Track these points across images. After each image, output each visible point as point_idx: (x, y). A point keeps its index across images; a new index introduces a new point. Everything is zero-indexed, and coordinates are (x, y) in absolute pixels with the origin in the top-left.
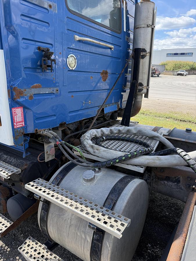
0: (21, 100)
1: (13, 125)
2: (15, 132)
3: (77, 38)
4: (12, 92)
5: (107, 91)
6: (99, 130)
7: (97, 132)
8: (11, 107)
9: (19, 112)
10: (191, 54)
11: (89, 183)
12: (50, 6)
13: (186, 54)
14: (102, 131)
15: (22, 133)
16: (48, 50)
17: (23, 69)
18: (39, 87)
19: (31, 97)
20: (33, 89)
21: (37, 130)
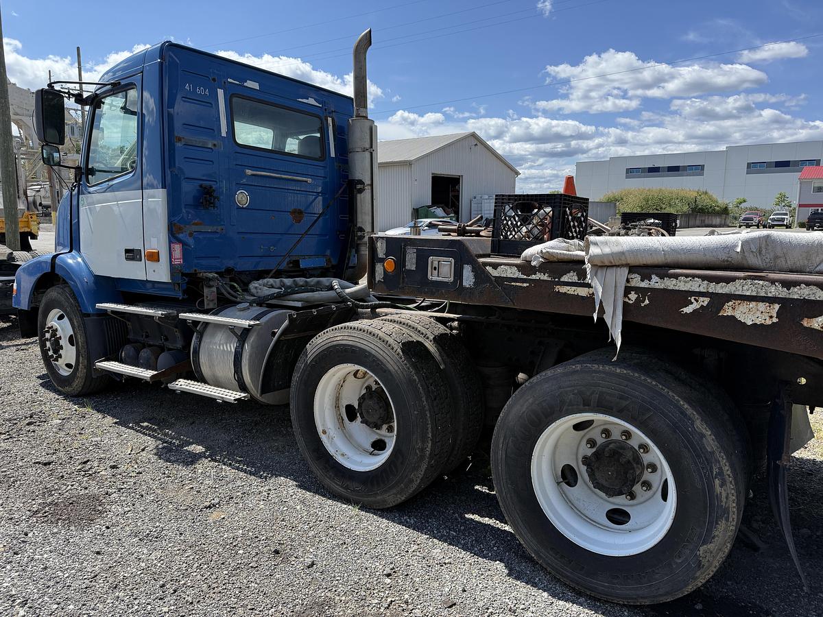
0: (181, 236)
1: (171, 261)
2: (173, 269)
3: (249, 172)
4: (172, 228)
5: (316, 236)
6: (278, 280)
7: (275, 282)
8: (170, 242)
9: (178, 249)
10: (698, 169)
11: (241, 313)
12: (215, 145)
13: (685, 168)
14: (281, 281)
15: (180, 271)
16: (211, 187)
17: (183, 206)
18: (200, 224)
19: (191, 235)
20: (193, 226)
21: (196, 271)
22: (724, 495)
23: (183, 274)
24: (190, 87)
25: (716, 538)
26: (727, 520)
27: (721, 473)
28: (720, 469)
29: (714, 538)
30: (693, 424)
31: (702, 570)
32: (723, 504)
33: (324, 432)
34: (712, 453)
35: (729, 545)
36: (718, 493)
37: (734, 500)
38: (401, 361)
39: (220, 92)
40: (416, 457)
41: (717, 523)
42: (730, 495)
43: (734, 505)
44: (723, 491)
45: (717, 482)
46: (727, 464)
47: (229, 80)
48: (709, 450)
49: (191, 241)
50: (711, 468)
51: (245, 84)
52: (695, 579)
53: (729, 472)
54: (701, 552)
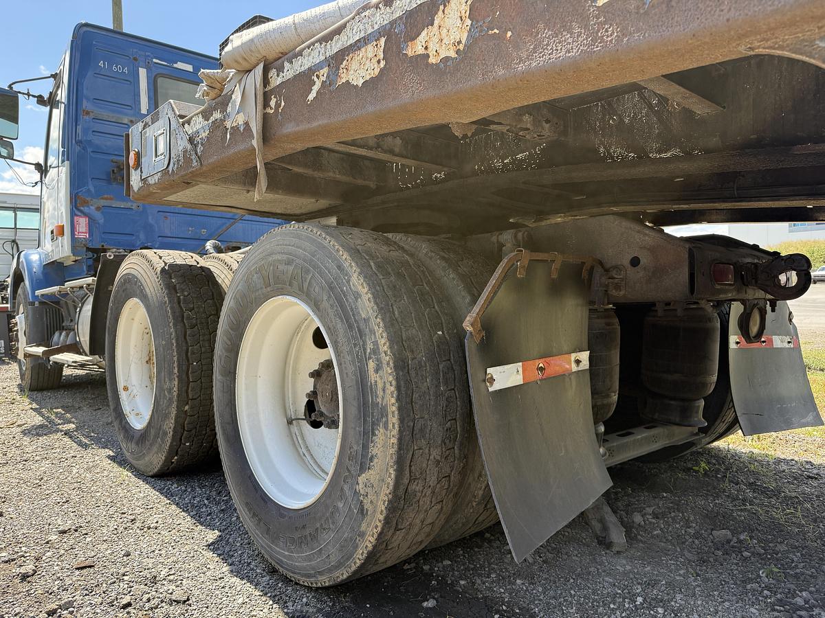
1: (73, 234)
2: (75, 242)
4: (75, 200)
8: (72, 215)
12: (132, 122)
15: (85, 245)
17: (89, 179)
18: (111, 199)
19: (98, 209)
20: (102, 201)
21: (103, 246)
22: (380, 385)
23: (88, 249)
24: (104, 64)
25: (376, 460)
26: (386, 428)
27: (375, 351)
28: (376, 343)
29: (371, 460)
30: (348, 282)
31: (368, 519)
32: (379, 400)
33: (126, 389)
34: (366, 320)
35: (391, 471)
36: (373, 381)
37: (392, 393)
38: (157, 280)
39: (143, 72)
40: (165, 401)
41: (374, 434)
42: (388, 385)
43: (393, 400)
44: (378, 379)
45: (371, 365)
46: (385, 335)
47: (154, 60)
48: (363, 316)
49: (98, 216)
50: (364, 344)
51: (175, 65)
52: (362, 535)
53: (385, 348)
54: (361, 486)
